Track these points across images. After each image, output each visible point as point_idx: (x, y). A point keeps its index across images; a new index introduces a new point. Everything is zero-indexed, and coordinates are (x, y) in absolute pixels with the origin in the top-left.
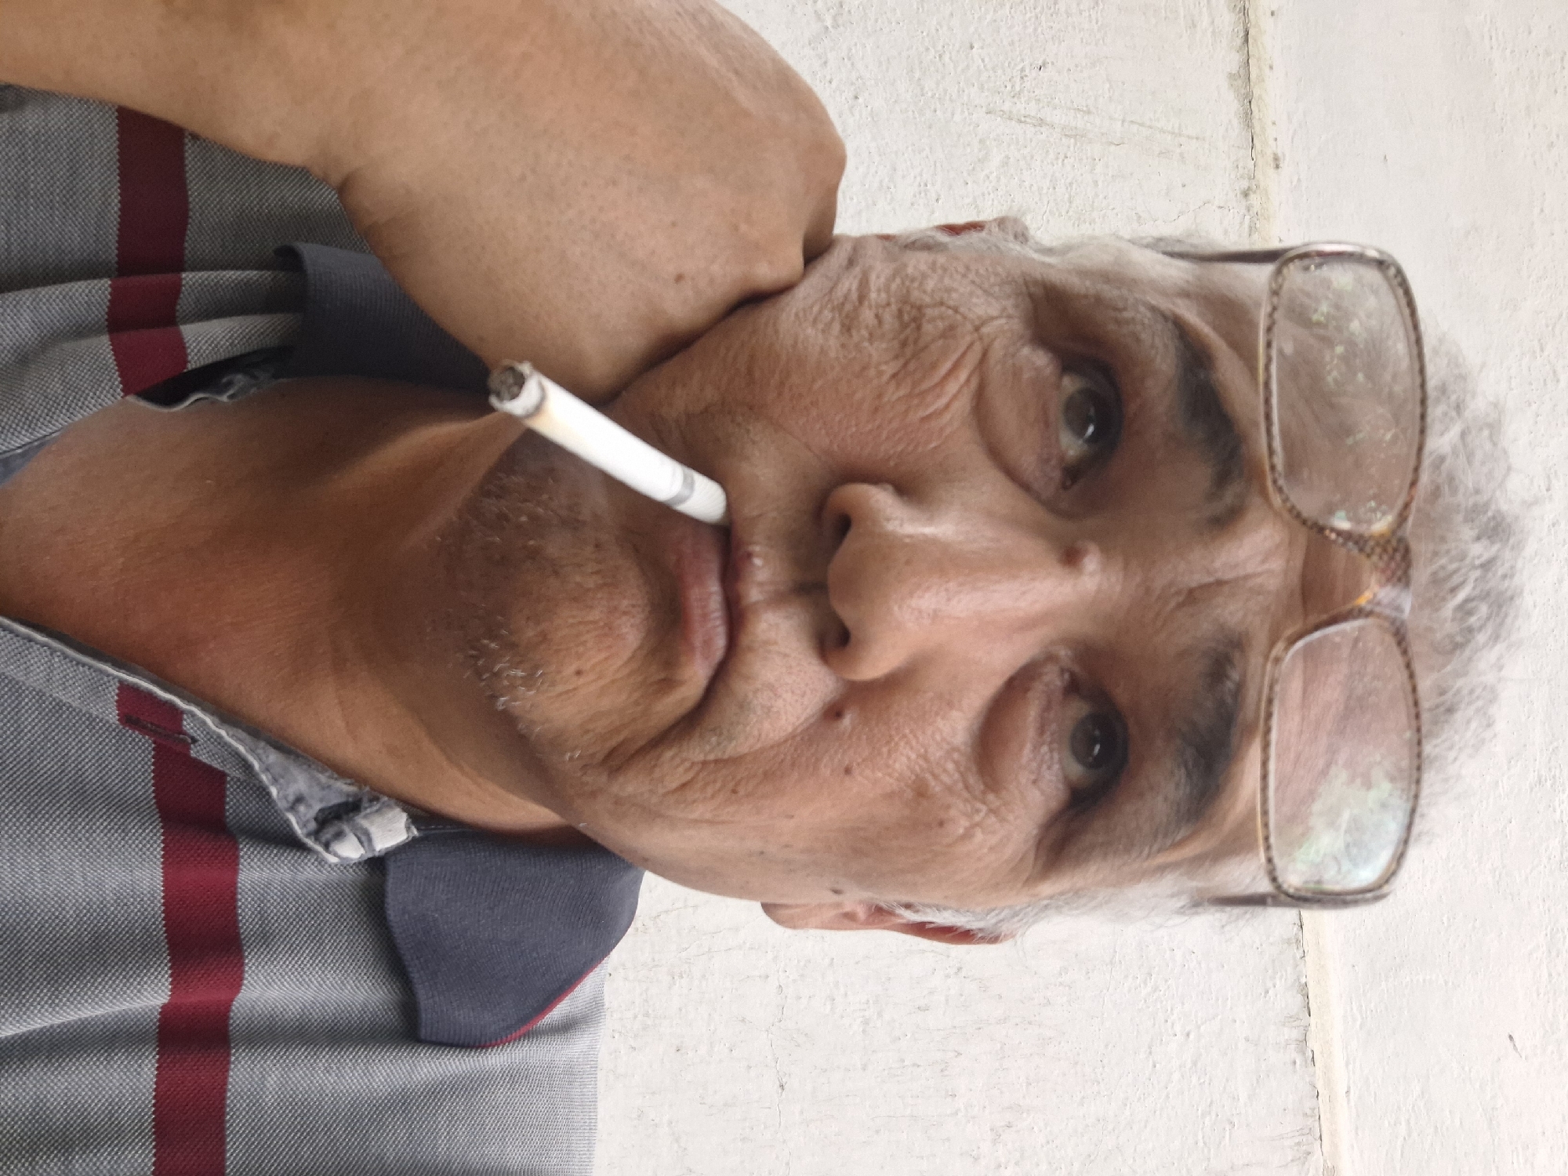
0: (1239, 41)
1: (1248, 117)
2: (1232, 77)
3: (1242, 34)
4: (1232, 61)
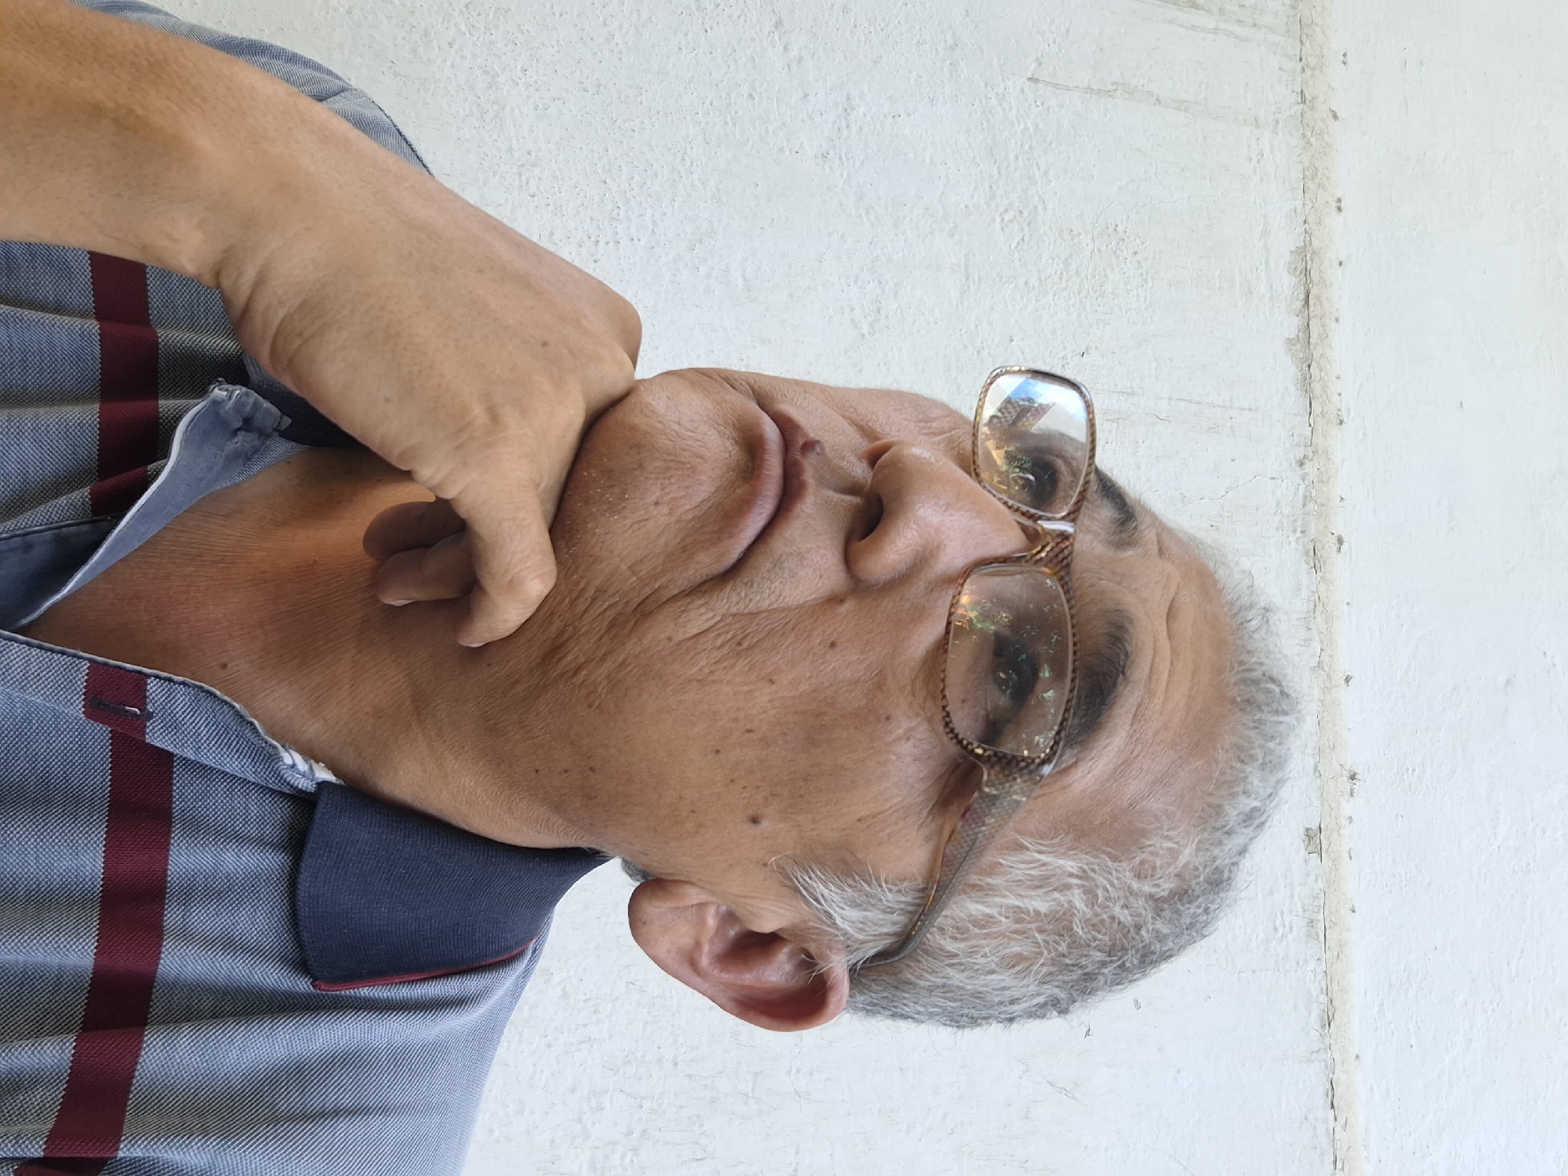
0: (1299, 304)
1: (1306, 383)
2: (1289, 341)
3: (1302, 297)
4: (1291, 326)
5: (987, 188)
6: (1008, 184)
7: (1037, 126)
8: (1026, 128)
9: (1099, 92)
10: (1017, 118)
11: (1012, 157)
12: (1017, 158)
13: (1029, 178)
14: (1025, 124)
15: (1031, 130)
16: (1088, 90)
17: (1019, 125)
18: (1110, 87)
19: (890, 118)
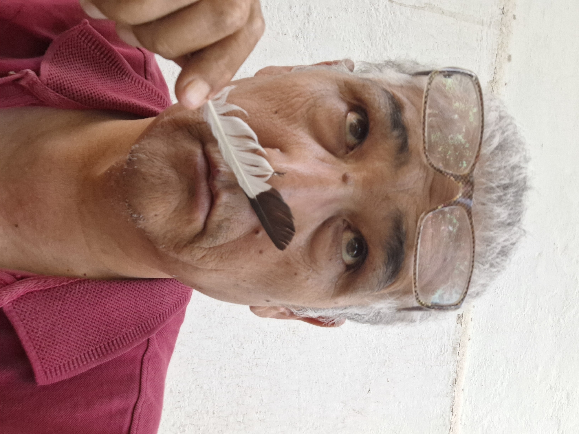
5: (366, 52)
6: (375, 51)
7: (390, 23)
8: (386, 25)
9: (419, 8)
10: (382, 19)
11: (378, 38)
12: (380, 39)
13: (384, 48)
14: (385, 23)
15: (388, 25)
16: (414, 7)
17: (383, 23)
18: (423, 5)
19: (327, 18)
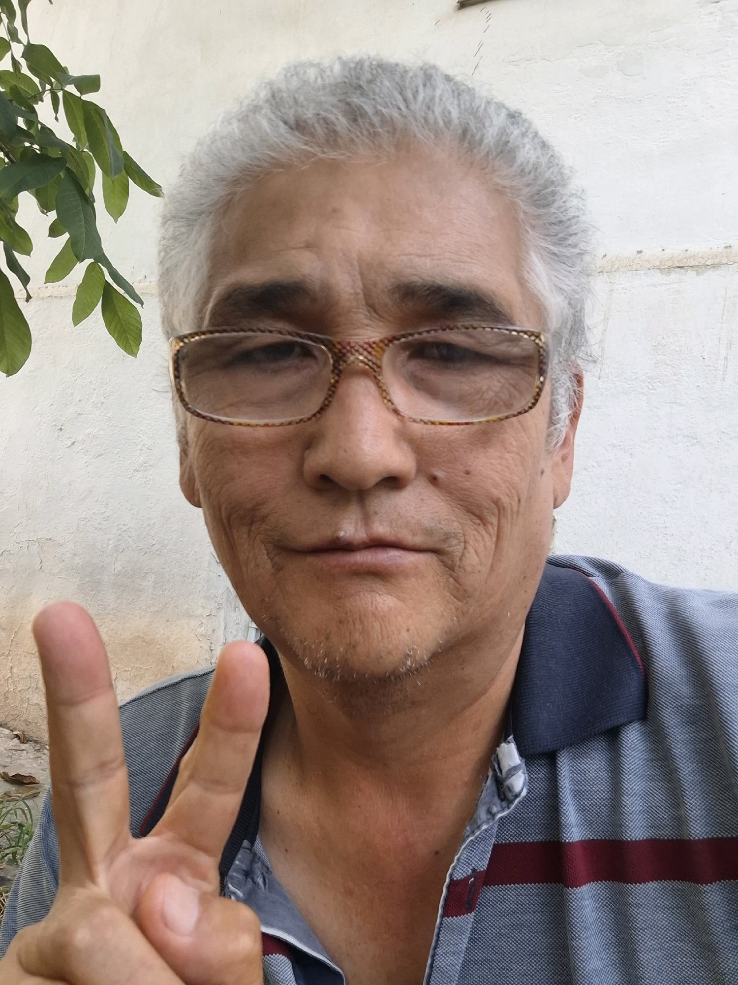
0: (682, 270)
2: (698, 274)
3: (679, 269)
5: (640, 395)
6: (639, 387)
13: (636, 379)
15: (618, 379)
